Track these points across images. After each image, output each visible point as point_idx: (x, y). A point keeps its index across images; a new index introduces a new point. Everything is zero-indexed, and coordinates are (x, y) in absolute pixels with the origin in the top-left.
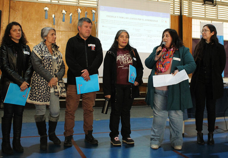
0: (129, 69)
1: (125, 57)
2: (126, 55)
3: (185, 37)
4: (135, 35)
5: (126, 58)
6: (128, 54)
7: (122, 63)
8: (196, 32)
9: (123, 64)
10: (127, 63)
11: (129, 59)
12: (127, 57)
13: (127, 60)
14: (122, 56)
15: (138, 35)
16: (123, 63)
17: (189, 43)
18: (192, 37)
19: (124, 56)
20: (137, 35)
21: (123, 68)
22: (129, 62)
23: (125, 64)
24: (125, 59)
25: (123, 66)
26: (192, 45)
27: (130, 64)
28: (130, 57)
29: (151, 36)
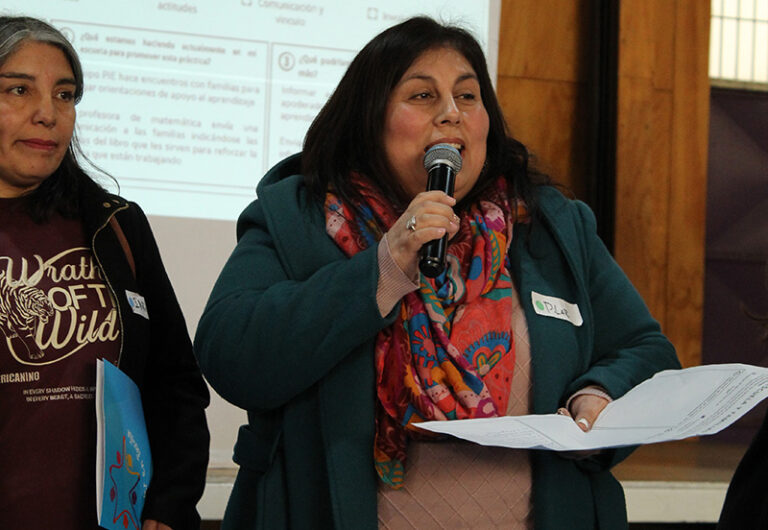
0: (90, 404)
1: (45, 284)
2: (58, 265)
3: (645, 73)
4: (152, 50)
5: (60, 299)
6: (73, 259)
7: (25, 345)
8: (746, 27)
9: (36, 350)
10: (73, 343)
11: (85, 308)
12: (65, 284)
13: (66, 316)
14: (16, 275)
15: (178, 52)
16: (32, 341)
17: (681, 131)
18: (714, 72)
19: (38, 276)
20: (170, 45)
21: (32, 397)
22: (90, 337)
23: (51, 352)
24: (46, 307)
25: (34, 376)
26: (712, 145)
27: (98, 349)
28: (98, 287)
29: (306, 60)
